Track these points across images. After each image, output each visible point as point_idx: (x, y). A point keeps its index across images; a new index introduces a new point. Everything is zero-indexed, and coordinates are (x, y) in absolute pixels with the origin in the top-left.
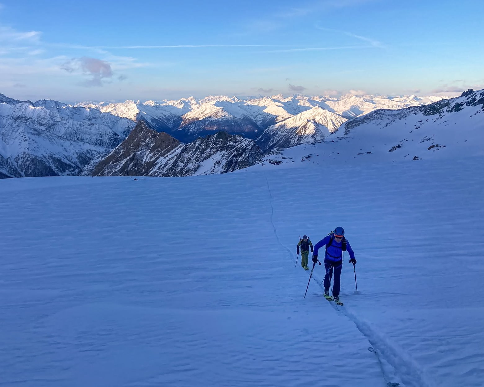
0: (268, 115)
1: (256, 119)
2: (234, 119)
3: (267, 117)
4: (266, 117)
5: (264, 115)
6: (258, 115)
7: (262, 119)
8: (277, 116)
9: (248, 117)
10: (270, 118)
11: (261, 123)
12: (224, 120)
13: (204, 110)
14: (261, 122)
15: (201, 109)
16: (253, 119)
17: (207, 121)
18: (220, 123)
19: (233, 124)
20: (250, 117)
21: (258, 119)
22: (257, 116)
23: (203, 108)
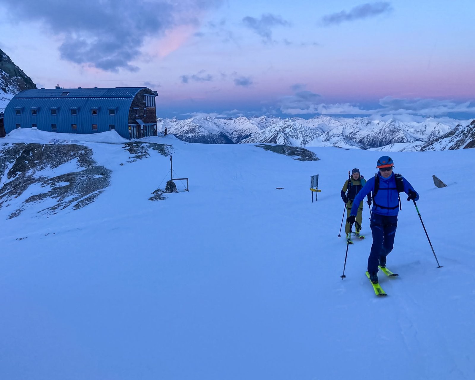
0: (243, 132)
1: (231, 136)
2: (210, 135)
3: (242, 134)
4: (240, 134)
5: (238, 132)
6: (234, 132)
7: (237, 135)
8: (251, 133)
9: (224, 134)
10: (245, 135)
11: (236, 140)
12: (200, 136)
13: (182, 126)
14: (237, 138)
15: (180, 126)
16: (229, 135)
17: (184, 136)
18: (196, 139)
19: (209, 139)
20: (226, 133)
21: (234, 136)
22: (232, 133)
23: (181, 125)
